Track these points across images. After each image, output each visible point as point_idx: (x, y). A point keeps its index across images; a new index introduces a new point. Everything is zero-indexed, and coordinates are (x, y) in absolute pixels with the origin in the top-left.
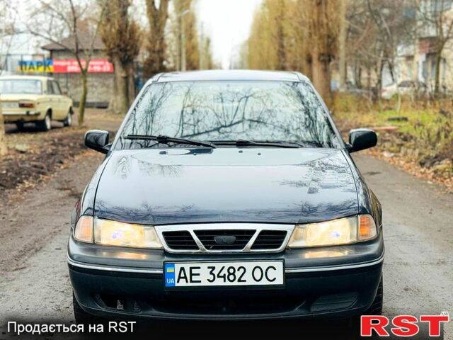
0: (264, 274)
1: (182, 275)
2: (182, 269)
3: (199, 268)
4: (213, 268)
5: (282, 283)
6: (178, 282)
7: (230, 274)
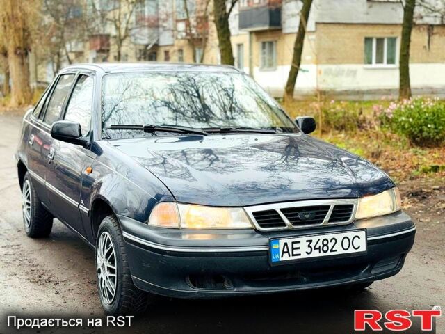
0: (351, 243)
1: (286, 250)
2: (286, 244)
3: (299, 242)
4: (311, 241)
5: (365, 250)
6: (282, 256)
7: (324, 245)
